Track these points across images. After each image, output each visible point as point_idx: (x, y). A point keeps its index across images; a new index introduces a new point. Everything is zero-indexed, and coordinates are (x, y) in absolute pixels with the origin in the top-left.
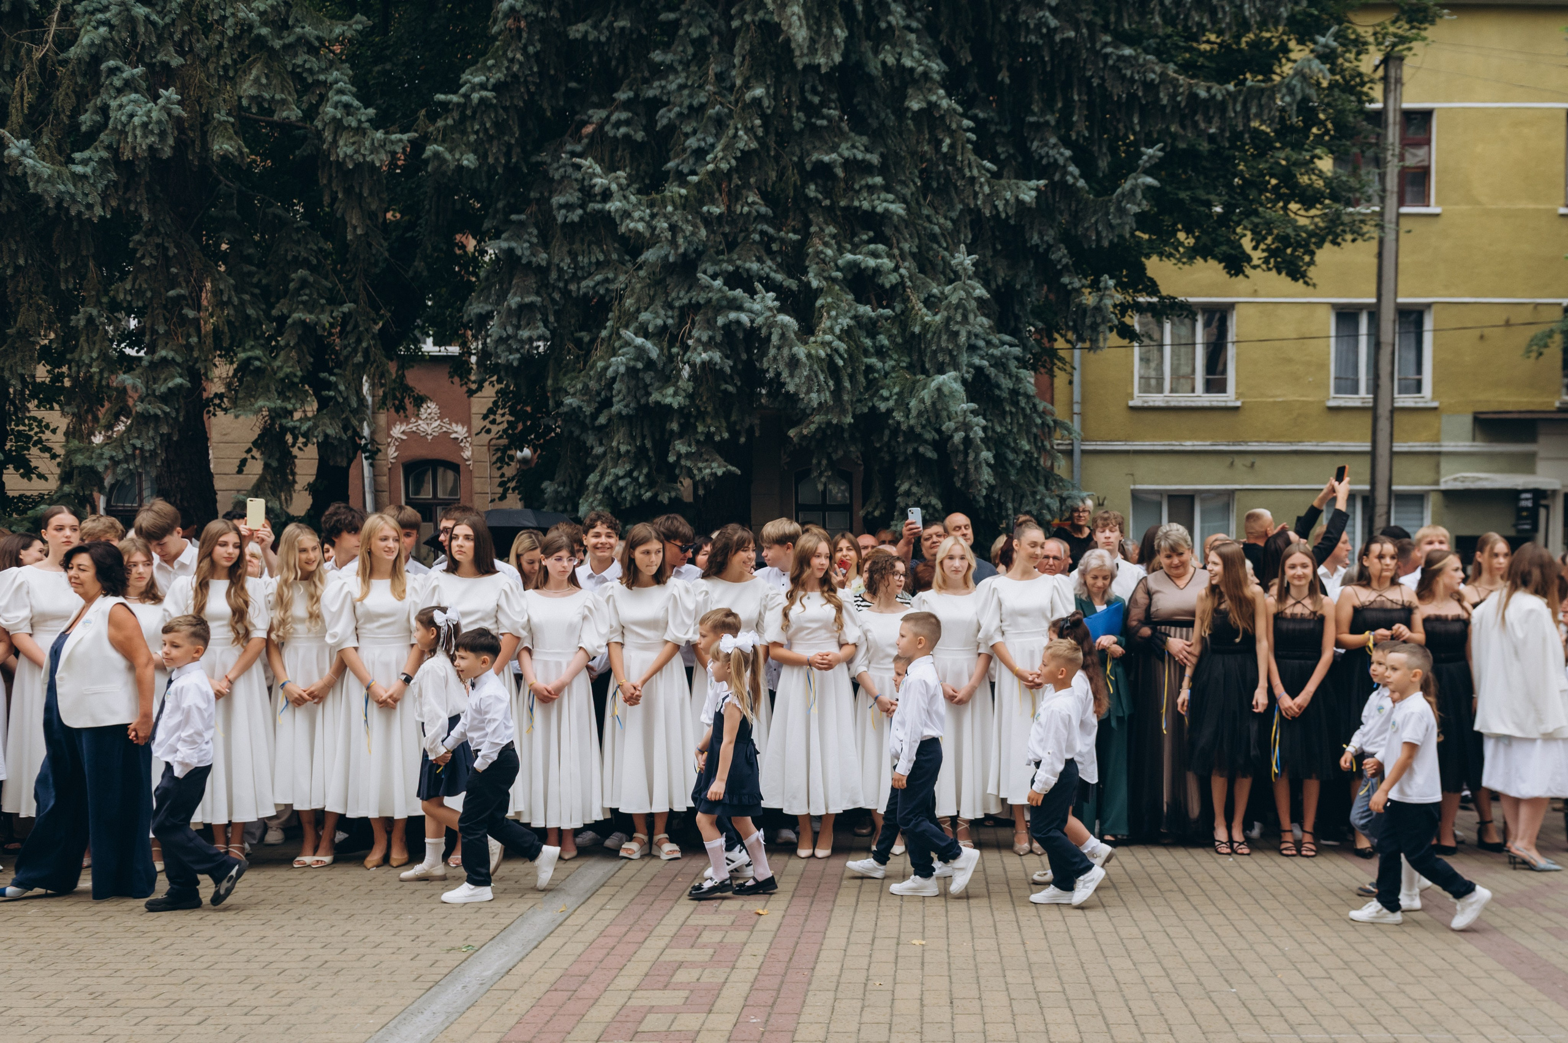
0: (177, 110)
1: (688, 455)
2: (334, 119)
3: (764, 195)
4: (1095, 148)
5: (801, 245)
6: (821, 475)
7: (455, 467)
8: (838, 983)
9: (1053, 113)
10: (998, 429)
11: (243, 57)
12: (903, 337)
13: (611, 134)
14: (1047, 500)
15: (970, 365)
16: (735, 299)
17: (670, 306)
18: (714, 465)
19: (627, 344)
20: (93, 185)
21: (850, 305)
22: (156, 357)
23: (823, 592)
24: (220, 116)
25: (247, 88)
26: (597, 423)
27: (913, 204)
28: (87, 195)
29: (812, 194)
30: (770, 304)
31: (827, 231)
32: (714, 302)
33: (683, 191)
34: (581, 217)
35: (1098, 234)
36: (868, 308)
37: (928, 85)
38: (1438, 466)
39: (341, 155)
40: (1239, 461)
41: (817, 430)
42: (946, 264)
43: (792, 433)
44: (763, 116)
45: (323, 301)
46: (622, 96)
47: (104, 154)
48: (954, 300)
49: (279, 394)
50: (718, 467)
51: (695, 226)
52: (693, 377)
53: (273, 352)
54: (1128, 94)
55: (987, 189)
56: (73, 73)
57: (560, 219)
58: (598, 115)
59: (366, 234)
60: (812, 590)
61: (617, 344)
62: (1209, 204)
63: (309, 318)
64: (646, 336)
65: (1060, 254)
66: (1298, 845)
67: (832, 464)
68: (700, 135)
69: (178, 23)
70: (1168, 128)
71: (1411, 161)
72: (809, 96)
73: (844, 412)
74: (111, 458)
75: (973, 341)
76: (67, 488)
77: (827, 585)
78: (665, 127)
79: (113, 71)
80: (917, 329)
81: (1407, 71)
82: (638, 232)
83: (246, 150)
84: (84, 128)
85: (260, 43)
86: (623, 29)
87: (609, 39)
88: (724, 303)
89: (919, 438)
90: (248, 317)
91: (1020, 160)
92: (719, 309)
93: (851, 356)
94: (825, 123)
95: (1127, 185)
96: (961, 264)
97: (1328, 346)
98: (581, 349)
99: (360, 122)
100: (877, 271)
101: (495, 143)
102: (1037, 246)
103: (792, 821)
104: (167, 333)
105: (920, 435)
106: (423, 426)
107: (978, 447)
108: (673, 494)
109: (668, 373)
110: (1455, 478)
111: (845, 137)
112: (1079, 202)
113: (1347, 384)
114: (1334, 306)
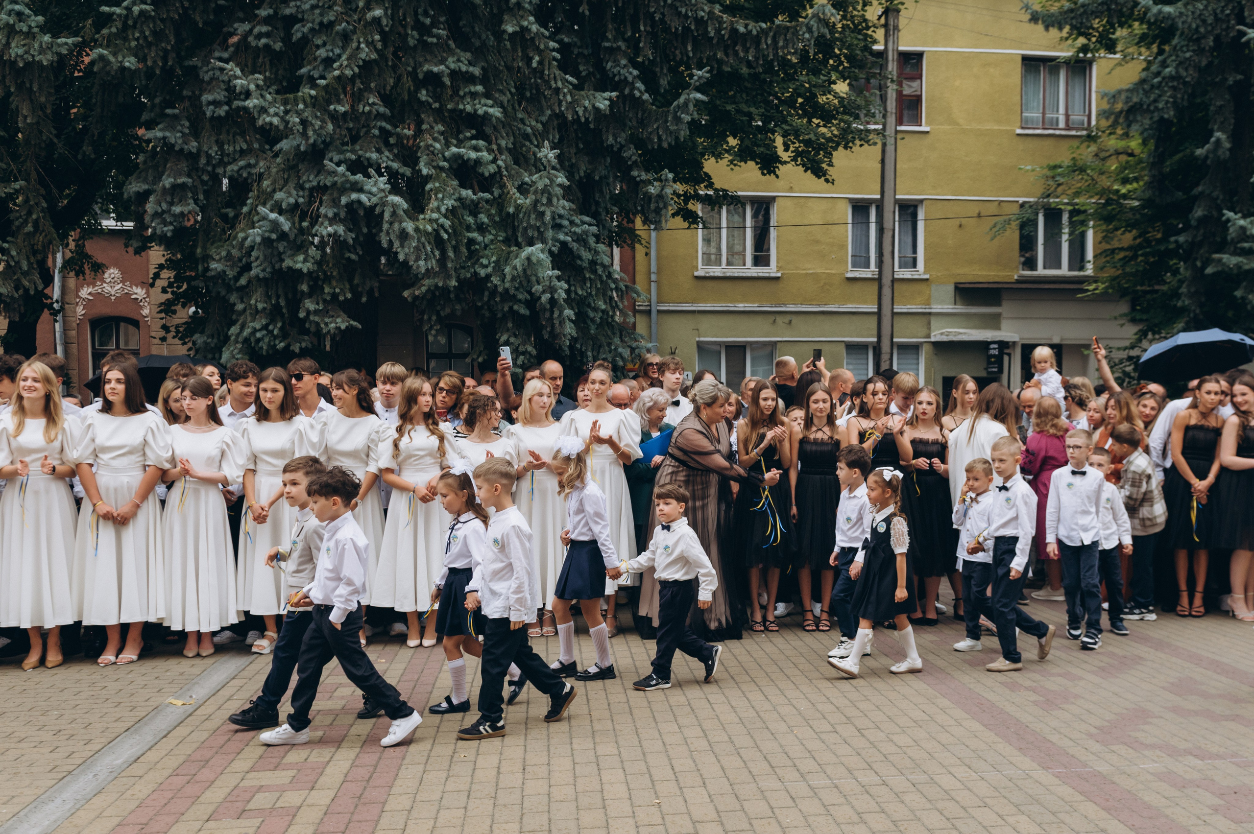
1: (316, 312)
2: (7, 25)
3: (386, 99)
4: (658, 69)
5: (415, 139)
6: (431, 328)
7: (135, 323)
8: (429, 757)
9: (624, 40)
10: (580, 292)
12: (500, 215)
13: (253, 44)
14: (620, 350)
15: (555, 240)
16: (356, 182)
17: (301, 187)
18: (339, 320)
19: (265, 219)
21: (455, 189)
23: (427, 425)
26: (238, 284)
27: (510, 109)
29: (424, 98)
30: (383, 186)
31: (436, 129)
32: (339, 185)
33: (313, 92)
34: (227, 112)
35: (660, 138)
36: (470, 192)
37: (521, 13)
38: (929, 323)
39: (14, 55)
40: (780, 320)
41: (427, 291)
42: (538, 160)
43: (406, 294)
44: (382, 33)
46: (263, 13)
48: (540, 185)
50: (342, 322)
51: (323, 121)
54: (683, 27)
55: (569, 98)
57: (209, 114)
58: (243, 28)
59: (38, 123)
60: (418, 424)
61: (256, 219)
62: (751, 118)
64: (280, 212)
65: (630, 152)
67: (440, 320)
68: (328, 47)
70: (715, 55)
71: (907, 91)
72: (421, 18)
73: (449, 277)
75: (558, 221)
77: (430, 419)
78: (300, 39)
80: (511, 210)
81: (902, 21)
82: (271, 124)
88: (348, 185)
89: (514, 299)
91: (597, 76)
92: (343, 191)
93: (454, 231)
94: (435, 40)
95: (682, 99)
96: (546, 157)
97: (847, 232)
98: (227, 223)
99: (30, 27)
100: (478, 162)
101: (153, 48)
102: (612, 146)
103: (402, 617)
105: (514, 296)
106: (107, 288)
107: (561, 306)
108: (304, 345)
109: (299, 243)
110: (942, 332)
111: (451, 52)
112: (644, 111)
113: (861, 260)
114: (850, 200)
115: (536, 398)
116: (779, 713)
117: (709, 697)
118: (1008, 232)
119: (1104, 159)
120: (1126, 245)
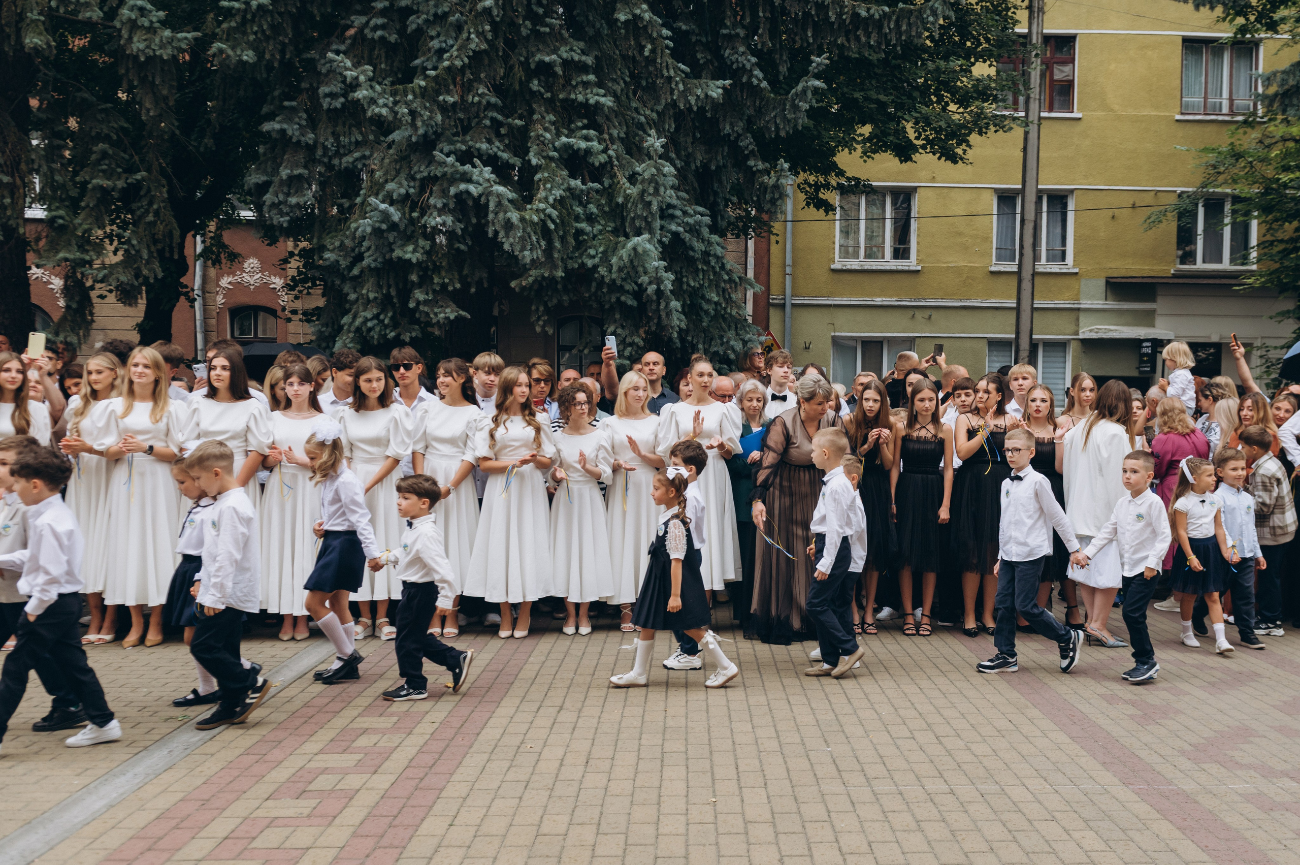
1: (426, 302)
2: (130, 20)
3: (497, 90)
4: (777, 56)
5: (525, 130)
6: (539, 319)
7: (273, 312)
8: (496, 746)
9: (744, 27)
10: (692, 284)
12: (610, 206)
13: (369, 36)
14: (732, 343)
15: (665, 230)
16: (464, 173)
17: (412, 178)
18: (448, 310)
19: (376, 209)
21: (563, 179)
23: (524, 416)
24: (33, 15)
26: (351, 274)
27: (624, 98)
29: (535, 88)
30: (487, 176)
31: (547, 119)
32: (448, 175)
34: (343, 104)
35: (777, 126)
36: (579, 182)
37: (634, 1)
38: (1078, 320)
39: (135, 50)
40: (919, 314)
41: (534, 281)
43: (513, 284)
44: (493, 24)
45: (119, 170)
46: (380, 5)
48: (647, 175)
49: (79, 247)
50: (451, 312)
51: (432, 111)
53: (76, 211)
54: (804, 13)
55: (681, 87)
57: (325, 106)
58: (359, 20)
59: (160, 115)
60: (515, 414)
61: (367, 209)
63: (106, 183)
64: (390, 202)
65: (748, 142)
66: (918, 626)
67: (547, 311)
68: (442, 38)
70: (836, 40)
71: (1058, 76)
72: (535, 8)
73: (555, 267)
75: (668, 211)
77: (527, 409)
78: (414, 31)
80: (620, 200)
82: (380, 115)
83: (52, 43)
88: (458, 176)
89: (621, 290)
90: (56, 182)
91: (715, 64)
92: (452, 181)
93: (562, 221)
94: (547, 30)
95: (800, 87)
96: (653, 146)
97: (992, 223)
98: (342, 213)
99: (151, 22)
100: (588, 152)
101: (271, 42)
102: (729, 135)
105: (622, 287)
106: (247, 277)
107: (668, 297)
108: (414, 334)
109: (409, 233)
110: (1091, 329)
111: (564, 41)
112: (762, 99)
113: (1005, 254)
114: (996, 190)
115: (632, 392)
116: (858, 717)
117: (791, 698)
118: (1163, 225)
119: (1269, 147)
120: (1286, 238)
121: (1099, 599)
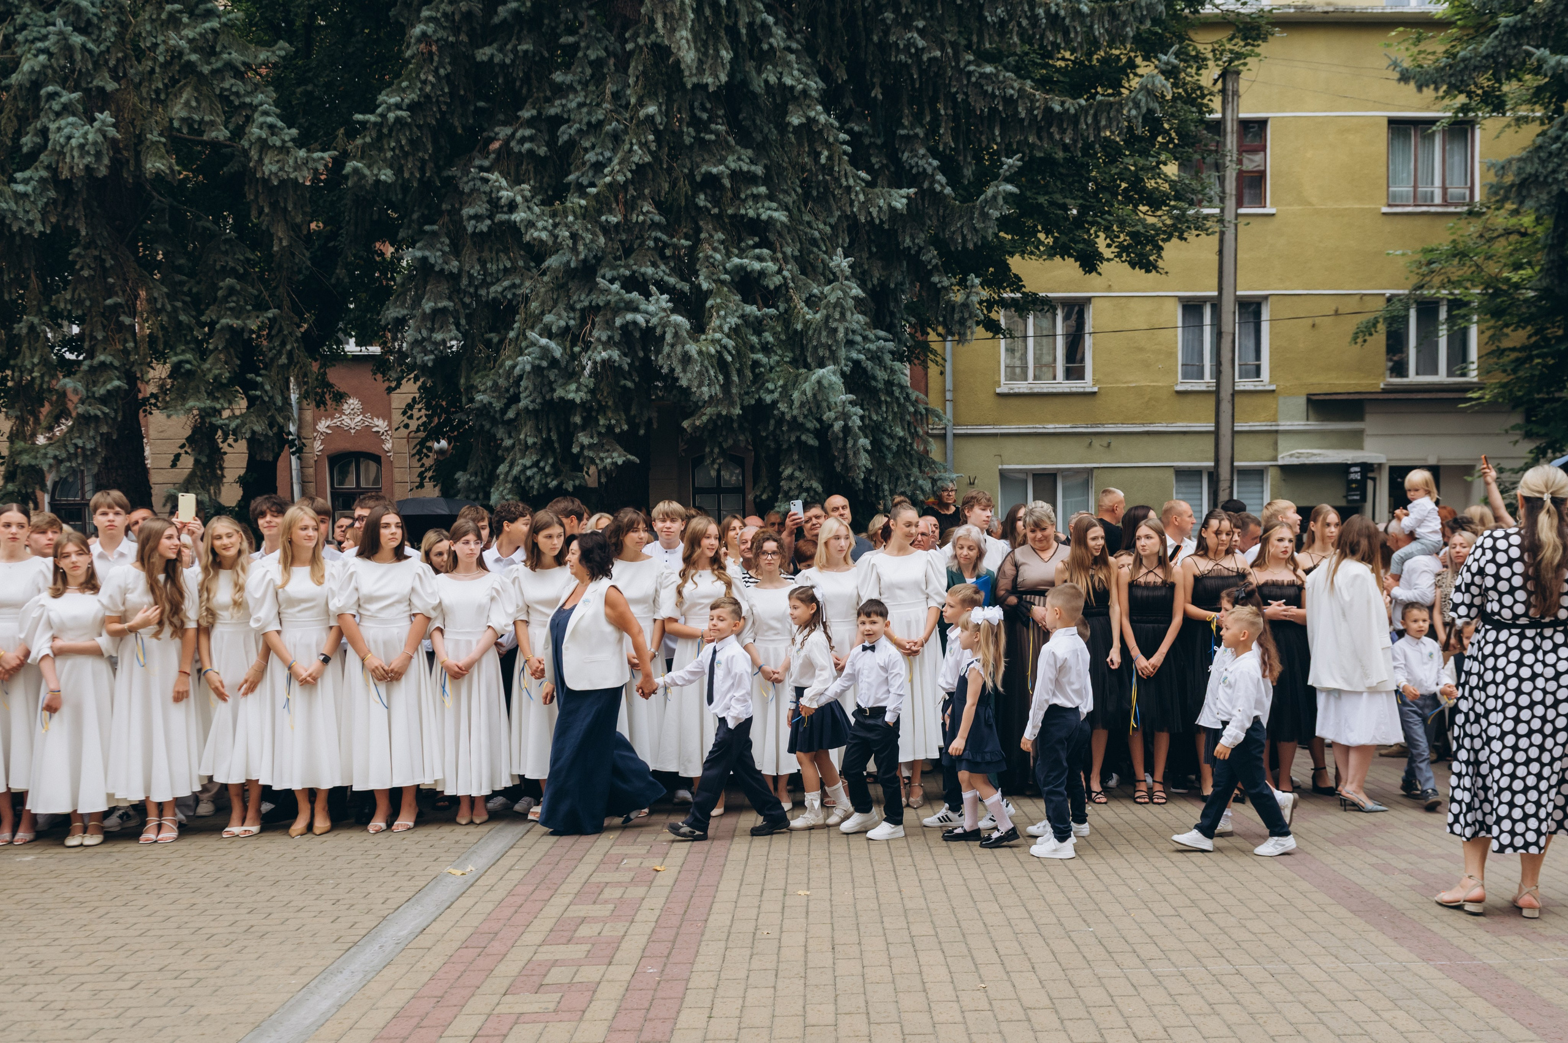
0: (112, 132)
1: (591, 446)
2: (260, 138)
3: (659, 206)
4: (961, 158)
5: (693, 250)
6: (713, 462)
7: (377, 459)
8: (729, 932)
9: (923, 126)
10: (875, 417)
11: (174, 81)
12: (786, 333)
13: (516, 150)
14: (920, 482)
15: (848, 359)
16: (631, 301)
17: (571, 308)
18: (615, 455)
19: (533, 344)
20: (33, 203)
21: (738, 305)
22: (95, 362)
24: (153, 137)
25: (178, 111)
26: (506, 418)
27: (795, 211)
28: (27, 212)
29: (702, 204)
30: (664, 305)
31: (716, 237)
32: (612, 304)
33: (583, 202)
34: (489, 227)
35: (964, 237)
36: (754, 308)
37: (807, 102)
38: (1276, 443)
39: (267, 173)
40: (1097, 442)
41: (709, 420)
42: (825, 265)
43: (685, 424)
44: (657, 133)
45: (249, 307)
46: (526, 114)
47: (44, 174)
48: (832, 299)
49: (209, 394)
50: (618, 456)
51: (594, 234)
52: (594, 374)
53: (203, 355)
54: (990, 109)
55: (862, 197)
56: (15, 98)
57: (470, 230)
58: (504, 132)
59: (290, 246)
61: (524, 344)
62: (1065, 208)
63: (236, 323)
64: (550, 337)
65: (930, 255)
67: (723, 452)
68: (598, 150)
69: (112, 50)
70: (1026, 139)
71: (1248, 166)
72: (698, 113)
73: (732, 404)
74: (55, 457)
75: (850, 336)
76: (10, 487)
77: (717, 563)
78: (566, 142)
79: (52, 96)
80: (799, 327)
81: (1243, 85)
82: (541, 241)
83: (177, 168)
84: (25, 150)
85: (190, 67)
86: (526, 52)
87: (513, 61)
88: (622, 305)
89: (801, 427)
90: (181, 322)
91: (893, 169)
92: (617, 311)
93: (738, 352)
94: (713, 137)
95: (990, 192)
96: (839, 266)
97: (1176, 336)
98: (490, 349)
99: (284, 141)
100: (762, 273)
101: (410, 159)
102: (909, 248)
104: (106, 338)
105: (803, 424)
106: (347, 420)
107: (856, 434)
108: (577, 482)
109: (570, 370)
110: (1291, 454)
111: (730, 149)
112: (946, 208)
113: (1193, 370)
114: (1180, 298)
119: (1491, 240)
120: (1518, 345)
121: (1353, 758)
